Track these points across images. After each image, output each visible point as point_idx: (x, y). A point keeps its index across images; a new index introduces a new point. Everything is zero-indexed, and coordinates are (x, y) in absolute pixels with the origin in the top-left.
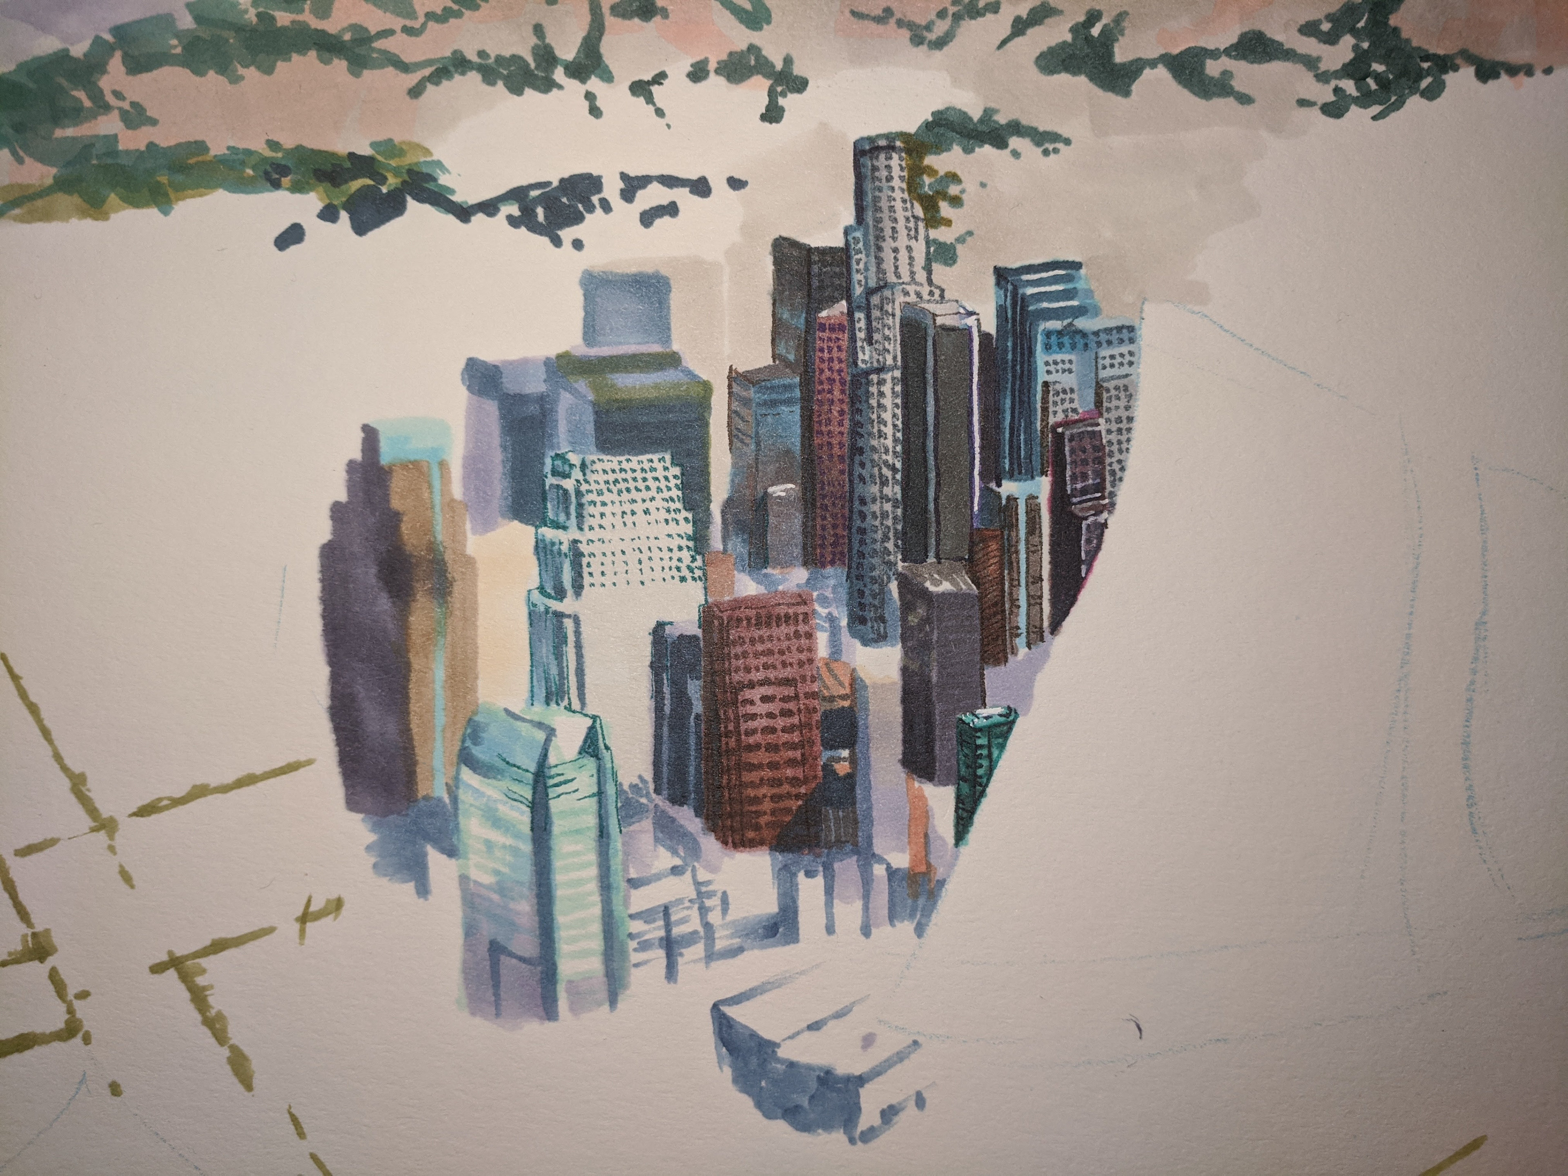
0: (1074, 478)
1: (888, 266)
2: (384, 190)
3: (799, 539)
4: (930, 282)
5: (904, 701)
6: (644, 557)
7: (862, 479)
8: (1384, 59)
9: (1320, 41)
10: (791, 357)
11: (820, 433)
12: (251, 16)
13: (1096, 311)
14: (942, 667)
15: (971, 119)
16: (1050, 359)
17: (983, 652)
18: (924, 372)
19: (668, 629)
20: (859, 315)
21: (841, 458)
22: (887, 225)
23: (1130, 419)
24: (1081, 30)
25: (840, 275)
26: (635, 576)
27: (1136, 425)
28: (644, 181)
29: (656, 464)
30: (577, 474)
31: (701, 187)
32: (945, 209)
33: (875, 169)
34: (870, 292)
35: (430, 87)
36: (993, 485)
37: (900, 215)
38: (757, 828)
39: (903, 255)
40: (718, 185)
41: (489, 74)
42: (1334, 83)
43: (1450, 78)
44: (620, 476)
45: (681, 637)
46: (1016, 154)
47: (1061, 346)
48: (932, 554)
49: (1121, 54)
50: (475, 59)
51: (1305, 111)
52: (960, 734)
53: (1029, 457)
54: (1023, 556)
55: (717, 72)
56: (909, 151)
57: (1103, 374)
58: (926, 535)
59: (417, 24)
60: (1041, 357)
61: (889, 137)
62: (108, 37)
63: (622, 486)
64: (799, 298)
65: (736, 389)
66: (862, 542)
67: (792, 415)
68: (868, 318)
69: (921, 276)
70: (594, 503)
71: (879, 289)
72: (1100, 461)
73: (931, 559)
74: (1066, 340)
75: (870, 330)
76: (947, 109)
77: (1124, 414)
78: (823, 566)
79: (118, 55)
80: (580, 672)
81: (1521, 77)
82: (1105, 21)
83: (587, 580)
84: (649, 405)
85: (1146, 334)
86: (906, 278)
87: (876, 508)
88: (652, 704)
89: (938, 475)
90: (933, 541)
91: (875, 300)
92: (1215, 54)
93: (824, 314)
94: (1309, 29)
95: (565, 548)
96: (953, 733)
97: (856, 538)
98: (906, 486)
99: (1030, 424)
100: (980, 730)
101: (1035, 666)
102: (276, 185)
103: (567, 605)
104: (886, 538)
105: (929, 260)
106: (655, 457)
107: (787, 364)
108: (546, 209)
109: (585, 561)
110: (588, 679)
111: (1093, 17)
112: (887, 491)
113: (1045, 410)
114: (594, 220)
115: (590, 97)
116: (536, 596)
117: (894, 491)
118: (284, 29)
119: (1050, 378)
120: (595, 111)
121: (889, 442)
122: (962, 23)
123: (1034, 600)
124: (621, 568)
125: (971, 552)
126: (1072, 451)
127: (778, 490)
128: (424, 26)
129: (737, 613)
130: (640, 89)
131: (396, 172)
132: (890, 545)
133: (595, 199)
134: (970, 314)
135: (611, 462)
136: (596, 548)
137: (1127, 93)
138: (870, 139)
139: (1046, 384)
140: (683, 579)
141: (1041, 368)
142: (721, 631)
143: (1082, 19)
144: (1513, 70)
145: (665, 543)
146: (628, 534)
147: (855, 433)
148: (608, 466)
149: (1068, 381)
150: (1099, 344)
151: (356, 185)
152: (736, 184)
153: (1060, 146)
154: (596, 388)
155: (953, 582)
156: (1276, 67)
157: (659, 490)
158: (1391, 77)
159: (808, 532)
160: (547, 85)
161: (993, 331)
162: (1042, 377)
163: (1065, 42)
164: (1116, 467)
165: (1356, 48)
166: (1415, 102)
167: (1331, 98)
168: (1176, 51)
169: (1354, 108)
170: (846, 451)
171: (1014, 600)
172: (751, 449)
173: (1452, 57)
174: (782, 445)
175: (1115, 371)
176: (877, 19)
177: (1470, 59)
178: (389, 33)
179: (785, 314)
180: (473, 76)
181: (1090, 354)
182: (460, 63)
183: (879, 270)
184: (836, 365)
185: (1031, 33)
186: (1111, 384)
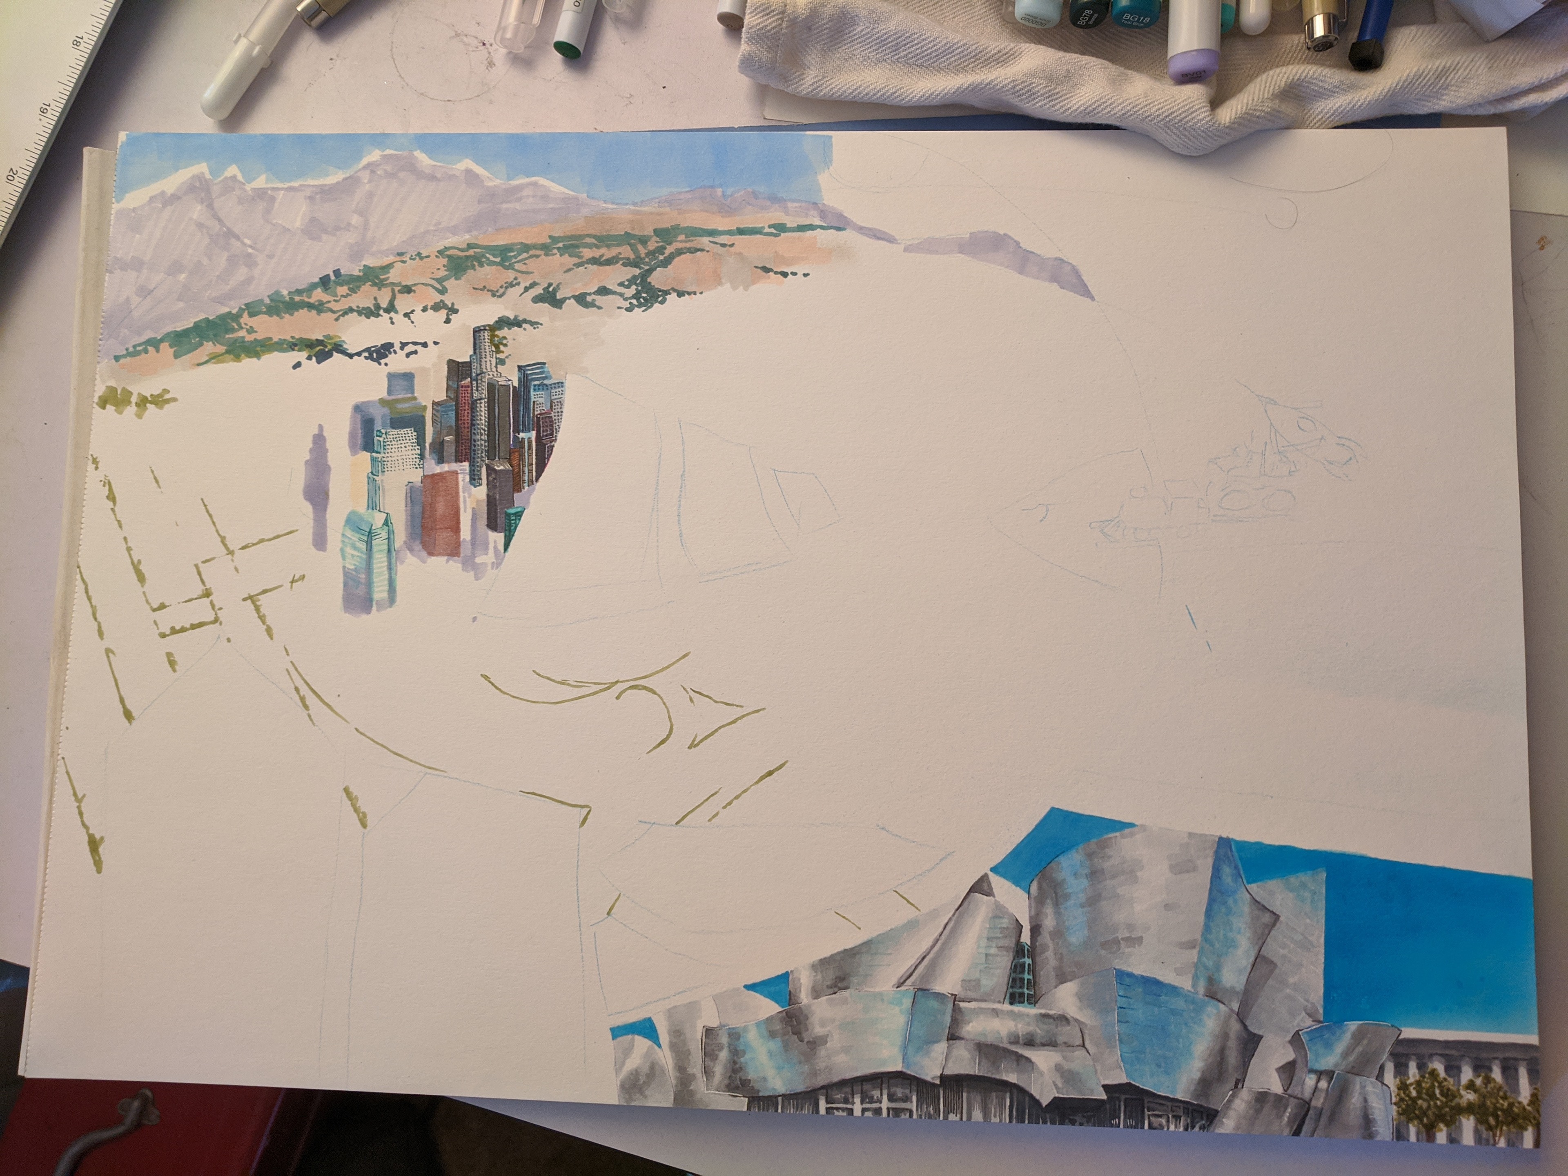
0: (543, 432)
1: (484, 367)
2: (327, 350)
3: (454, 454)
4: (497, 371)
5: (488, 505)
6: (405, 461)
7: (474, 434)
8: (646, 293)
9: (625, 288)
10: (452, 397)
11: (461, 420)
12: (287, 299)
13: (551, 378)
14: (500, 494)
15: (510, 319)
16: (535, 393)
17: (514, 489)
18: (495, 399)
19: (411, 484)
20: (474, 382)
21: (468, 427)
22: (483, 354)
23: (562, 412)
24: (546, 289)
25: (468, 370)
26: (401, 468)
27: (564, 414)
28: (407, 344)
29: (409, 432)
30: (384, 436)
31: (425, 345)
32: (502, 348)
33: (480, 336)
34: (478, 375)
35: (341, 317)
36: (517, 434)
37: (487, 350)
38: (440, 549)
39: (488, 363)
40: (430, 344)
41: (360, 313)
42: (629, 301)
43: (668, 297)
44: (397, 436)
45: (415, 486)
46: (525, 329)
47: (539, 389)
48: (497, 457)
49: (559, 296)
50: (356, 308)
51: (619, 310)
52: (506, 516)
53: (529, 424)
54: (526, 457)
55: (431, 309)
56: (490, 330)
57: (553, 398)
58: (495, 451)
59: (338, 299)
60: (532, 393)
61: (484, 326)
62: (243, 307)
63: (398, 439)
64: (455, 378)
65: (435, 407)
66: (474, 454)
67: (452, 414)
68: (477, 383)
69: (494, 369)
70: (389, 445)
71: (480, 374)
72: (552, 426)
73: (497, 459)
74: (541, 387)
75: (477, 387)
76: (503, 316)
77: (560, 410)
78: (462, 462)
79: (246, 312)
80: (383, 499)
81: (692, 295)
82: (554, 286)
83: (386, 470)
84: (407, 414)
85: (566, 385)
86: (489, 370)
87: (479, 443)
88: (406, 508)
89: (499, 432)
90: (497, 453)
91: (479, 377)
92: (590, 294)
93: (463, 382)
94: (621, 284)
95: (380, 460)
96: (503, 516)
97: (473, 453)
98: (488, 436)
99: (529, 414)
100: (513, 514)
101: (530, 493)
102: (293, 350)
103: (380, 478)
104: (482, 453)
105: (497, 364)
106: (408, 430)
107: (451, 399)
108: (377, 354)
109: (386, 463)
110: (386, 501)
111: (550, 285)
112: (483, 437)
113: (534, 410)
114: (392, 356)
115: (391, 318)
116: (370, 475)
117: (485, 437)
118: (298, 302)
119: (535, 400)
120: (392, 323)
121: (483, 422)
122: (508, 289)
123: (530, 471)
124: (397, 465)
125: (510, 456)
126: (543, 423)
127: (447, 438)
128: (340, 299)
129: (433, 478)
130: (406, 315)
131: (330, 344)
132: (483, 455)
133: (392, 350)
134: (510, 380)
135: (395, 431)
136: (389, 459)
137: (561, 308)
138: (478, 327)
139: (534, 402)
140: (416, 468)
141: (532, 395)
142: (428, 484)
143: (546, 285)
144: (689, 293)
145: (411, 456)
146: (399, 454)
147: (472, 420)
148: (393, 433)
149: (541, 400)
150: (552, 388)
151: (318, 349)
152: (436, 343)
153: (539, 326)
154: (390, 409)
155: (504, 466)
156: (610, 297)
157: (410, 440)
158: (648, 298)
159: (457, 452)
160: (378, 315)
161: (517, 386)
162: (533, 399)
163: (541, 294)
164: (557, 427)
165: (636, 289)
166: (657, 305)
167: (629, 306)
168: (577, 294)
169: (636, 308)
170: (469, 425)
171: (523, 471)
172: (439, 426)
173: (669, 290)
174: (449, 424)
175: (557, 397)
176: (481, 290)
177: (675, 290)
178: (329, 302)
179: (451, 383)
180: (355, 314)
181: (549, 391)
182: (351, 310)
183: (481, 368)
184: (466, 398)
185: (531, 291)
186: (555, 401)
